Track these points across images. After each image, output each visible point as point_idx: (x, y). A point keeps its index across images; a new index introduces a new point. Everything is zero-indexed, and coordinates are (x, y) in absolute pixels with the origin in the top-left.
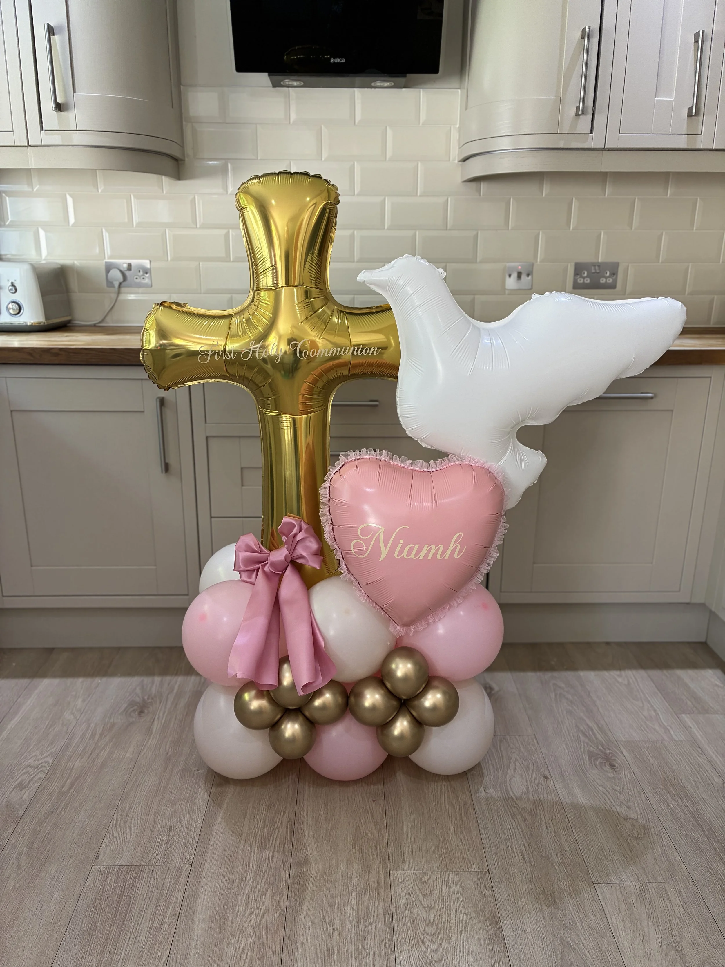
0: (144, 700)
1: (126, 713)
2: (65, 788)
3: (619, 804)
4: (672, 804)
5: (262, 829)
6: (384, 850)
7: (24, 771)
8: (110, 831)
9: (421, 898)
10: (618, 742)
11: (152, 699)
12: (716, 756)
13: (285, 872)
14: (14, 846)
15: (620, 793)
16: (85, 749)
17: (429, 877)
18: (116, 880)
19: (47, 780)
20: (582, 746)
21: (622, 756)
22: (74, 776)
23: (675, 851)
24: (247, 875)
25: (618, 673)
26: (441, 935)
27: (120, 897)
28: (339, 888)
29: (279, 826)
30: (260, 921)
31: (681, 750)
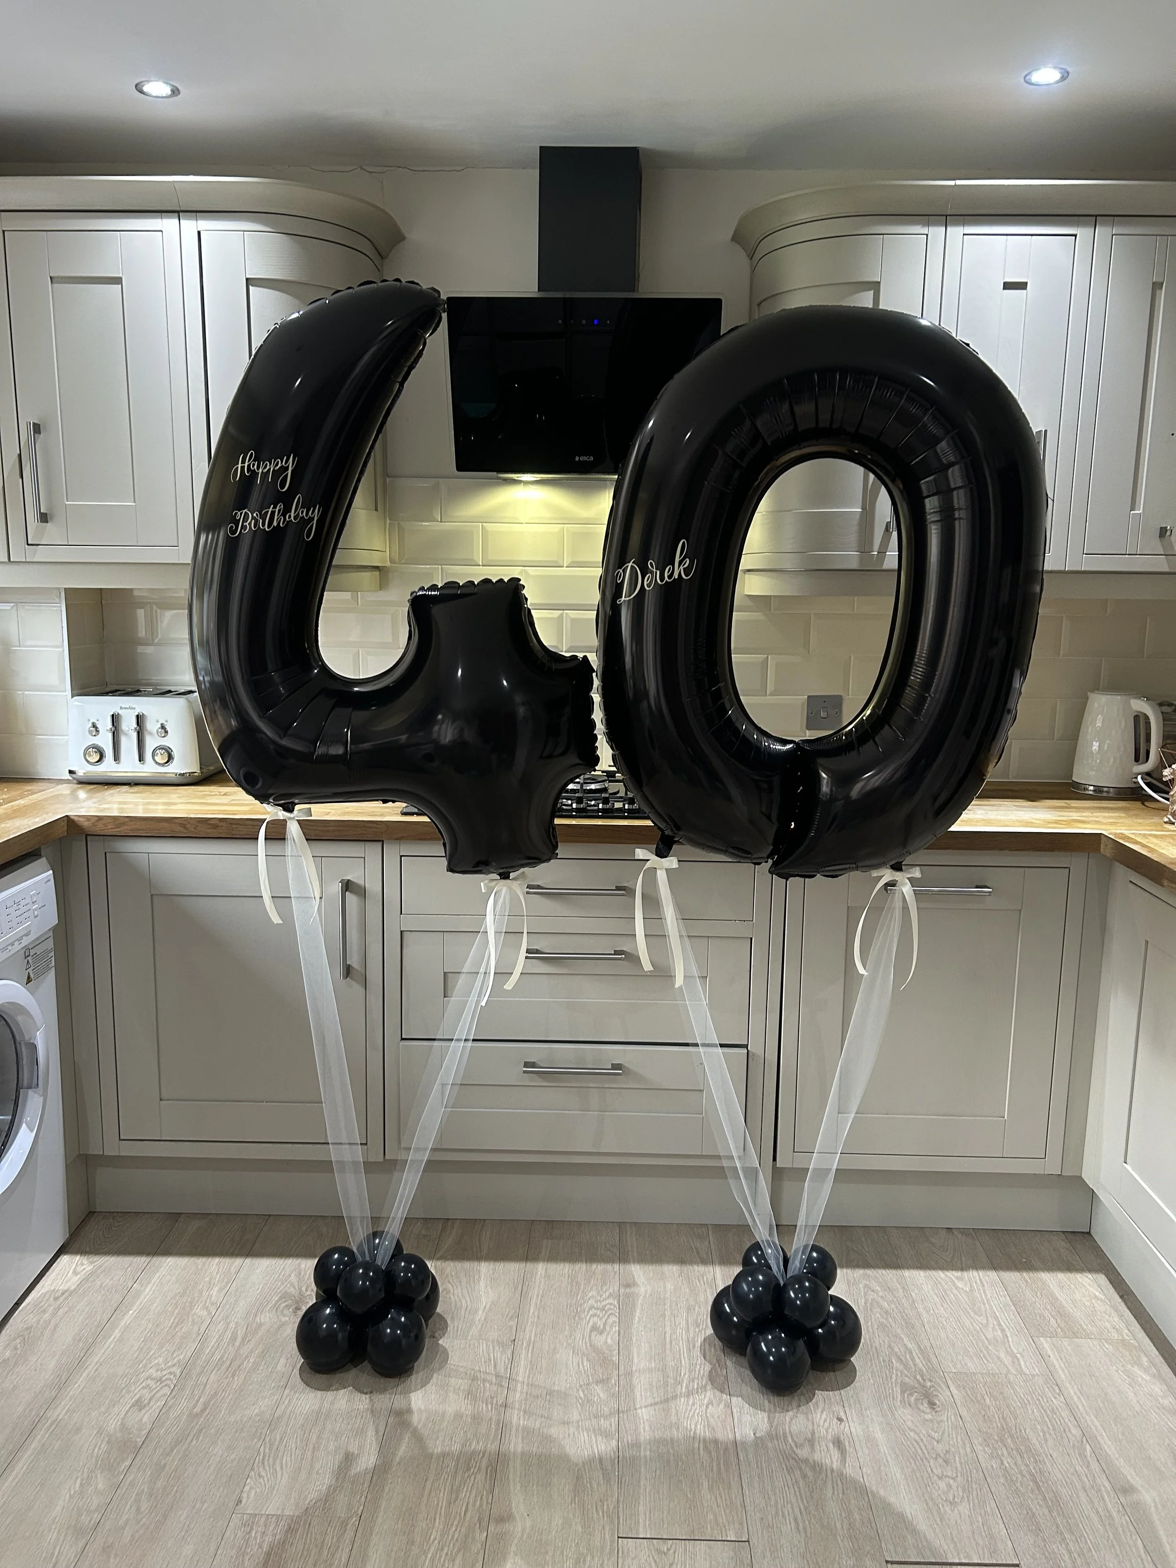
0: (301, 1293)
1: (277, 1310)
2: (197, 1410)
3: (934, 1456)
4: (1008, 1463)
5: (454, 1473)
6: (612, 1507)
8: (256, 1469)
10: (945, 1374)
12: (1079, 1398)
13: (480, 1532)
14: (132, 1484)
15: (938, 1442)
16: (221, 1358)
17: (669, 1546)
18: (264, 1533)
19: (174, 1397)
20: (894, 1376)
21: (947, 1391)
22: (209, 1393)
23: (1000, 1522)
24: (432, 1532)
25: (958, 1274)
28: (550, 1553)
29: (476, 1470)
31: (1031, 1388)
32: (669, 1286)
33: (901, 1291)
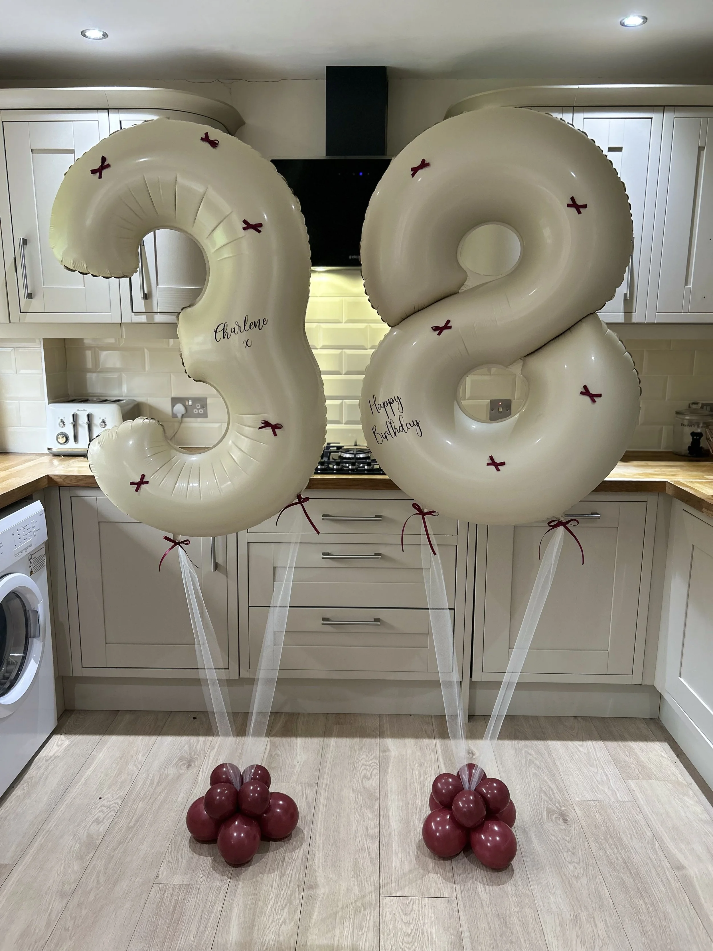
0: (191, 756)
1: (177, 766)
2: (131, 824)
3: (566, 850)
4: (609, 852)
5: (283, 860)
6: (376, 879)
7: (100, 809)
8: (167, 858)
9: (403, 917)
10: (572, 801)
11: (198, 755)
12: (651, 814)
13: (299, 894)
14: (94, 867)
15: (569, 842)
16: (145, 794)
17: (410, 901)
18: (172, 895)
19: (118, 816)
20: (542, 804)
21: (574, 812)
22: (138, 815)
23: (605, 888)
24: (270, 894)
25: (580, 743)
26: (416, 944)
27: (175, 907)
29: (295, 859)
30: (280, 928)
31: (623, 809)
32: (409, 752)
33: (547, 754)
